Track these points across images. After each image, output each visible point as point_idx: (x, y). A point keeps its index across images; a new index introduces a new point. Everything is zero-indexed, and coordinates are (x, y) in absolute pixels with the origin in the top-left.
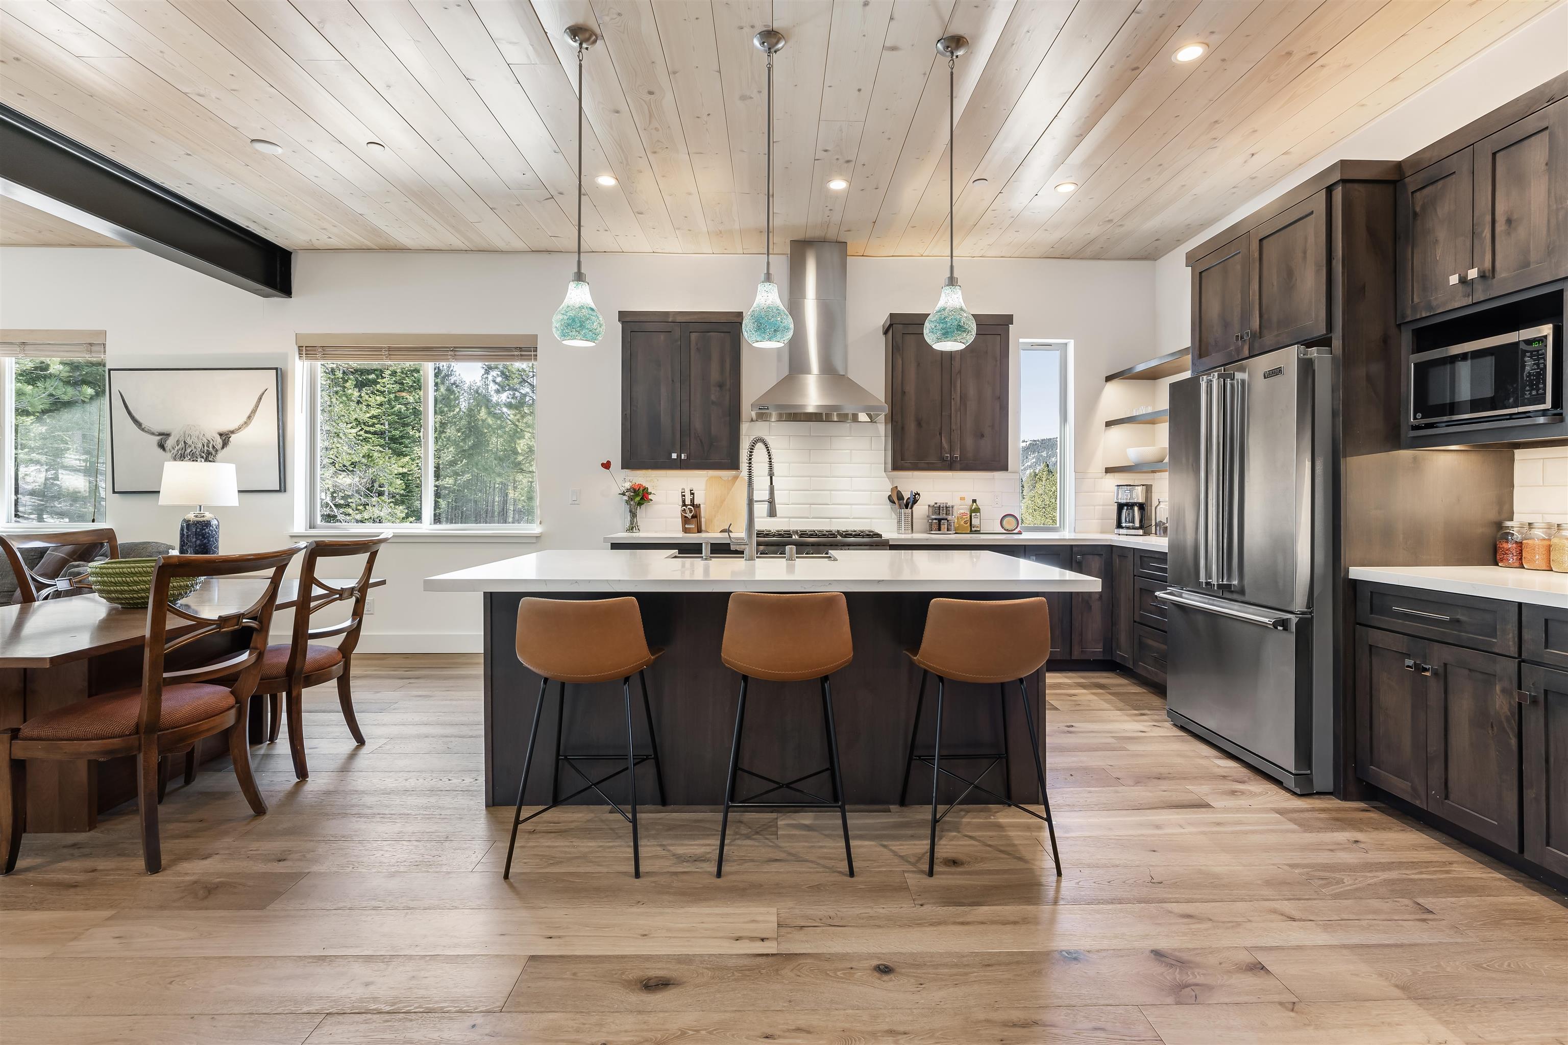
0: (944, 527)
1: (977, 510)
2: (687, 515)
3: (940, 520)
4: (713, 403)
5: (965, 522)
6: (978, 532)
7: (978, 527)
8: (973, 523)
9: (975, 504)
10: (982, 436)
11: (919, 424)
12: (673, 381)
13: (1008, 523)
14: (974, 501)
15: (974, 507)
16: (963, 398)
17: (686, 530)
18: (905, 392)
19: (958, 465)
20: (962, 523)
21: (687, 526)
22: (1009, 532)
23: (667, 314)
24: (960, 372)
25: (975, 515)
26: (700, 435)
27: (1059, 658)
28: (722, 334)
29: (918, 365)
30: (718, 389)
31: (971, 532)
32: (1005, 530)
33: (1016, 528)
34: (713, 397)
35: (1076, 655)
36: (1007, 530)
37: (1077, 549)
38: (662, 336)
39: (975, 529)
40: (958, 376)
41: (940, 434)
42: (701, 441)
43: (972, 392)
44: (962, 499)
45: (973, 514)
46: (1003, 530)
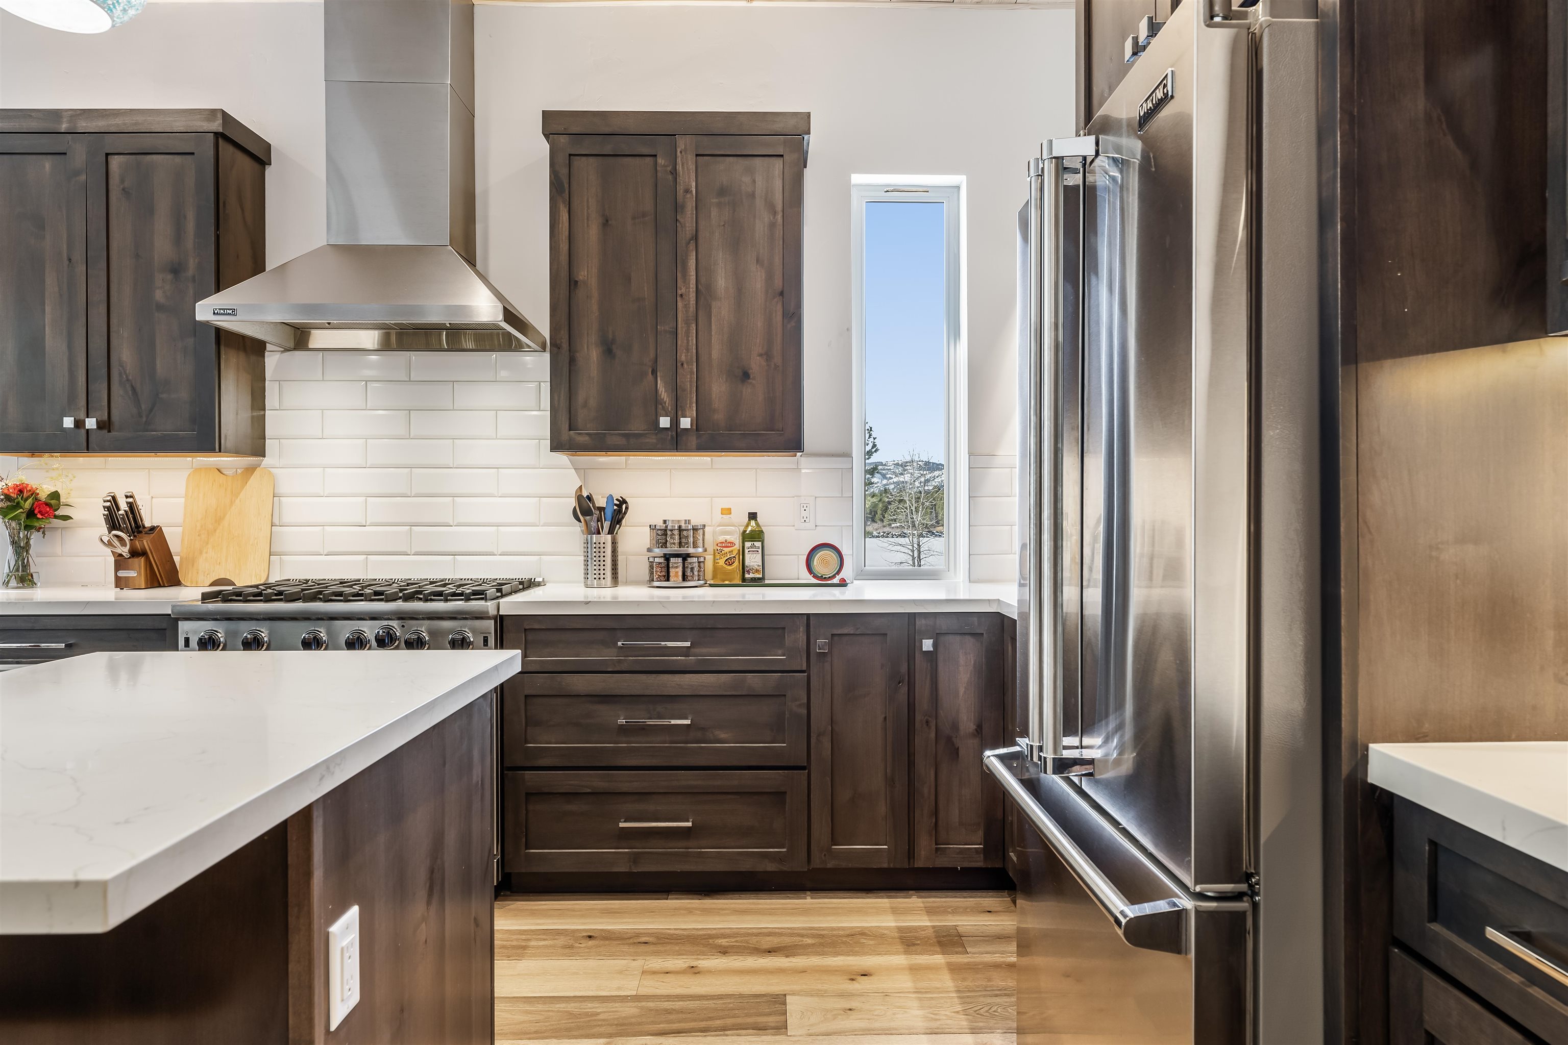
0: (676, 572)
1: (757, 536)
2: (119, 551)
3: (667, 557)
4: (160, 307)
5: (729, 562)
6: (758, 582)
7: (757, 571)
8: (747, 563)
9: (753, 523)
10: (746, 376)
11: (608, 351)
12: (70, 260)
13: (824, 561)
14: (753, 516)
15: (749, 529)
16: (704, 294)
17: (120, 583)
18: (576, 282)
19: (693, 440)
20: (721, 562)
21: (122, 574)
22: (823, 581)
23: (55, 114)
24: (696, 238)
25: (753, 546)
26: (130, 378)
27: (885, 866)
28: (178, 159)
29: (605, 223)
30: (170, 277)
31: (746, 582)
32: (815, 577)
33: (838, 573)
34: (159, 296)
35: (924, 857)
36: (821, 578)
37: (923, 622)
38: (47, 164)
39: (751, 575)
40: (692, 246)
41: (654, 372)
42: (134, 389)
43: (722, 282)
44: (727, 511)
45: (748, 544)
46: (811, 577)
